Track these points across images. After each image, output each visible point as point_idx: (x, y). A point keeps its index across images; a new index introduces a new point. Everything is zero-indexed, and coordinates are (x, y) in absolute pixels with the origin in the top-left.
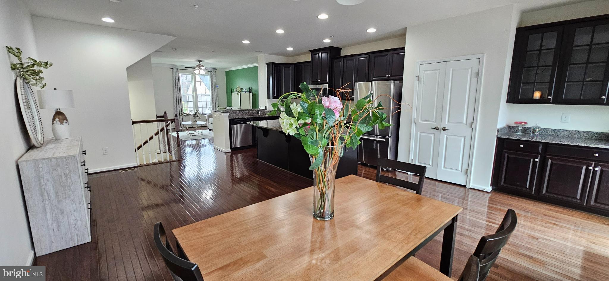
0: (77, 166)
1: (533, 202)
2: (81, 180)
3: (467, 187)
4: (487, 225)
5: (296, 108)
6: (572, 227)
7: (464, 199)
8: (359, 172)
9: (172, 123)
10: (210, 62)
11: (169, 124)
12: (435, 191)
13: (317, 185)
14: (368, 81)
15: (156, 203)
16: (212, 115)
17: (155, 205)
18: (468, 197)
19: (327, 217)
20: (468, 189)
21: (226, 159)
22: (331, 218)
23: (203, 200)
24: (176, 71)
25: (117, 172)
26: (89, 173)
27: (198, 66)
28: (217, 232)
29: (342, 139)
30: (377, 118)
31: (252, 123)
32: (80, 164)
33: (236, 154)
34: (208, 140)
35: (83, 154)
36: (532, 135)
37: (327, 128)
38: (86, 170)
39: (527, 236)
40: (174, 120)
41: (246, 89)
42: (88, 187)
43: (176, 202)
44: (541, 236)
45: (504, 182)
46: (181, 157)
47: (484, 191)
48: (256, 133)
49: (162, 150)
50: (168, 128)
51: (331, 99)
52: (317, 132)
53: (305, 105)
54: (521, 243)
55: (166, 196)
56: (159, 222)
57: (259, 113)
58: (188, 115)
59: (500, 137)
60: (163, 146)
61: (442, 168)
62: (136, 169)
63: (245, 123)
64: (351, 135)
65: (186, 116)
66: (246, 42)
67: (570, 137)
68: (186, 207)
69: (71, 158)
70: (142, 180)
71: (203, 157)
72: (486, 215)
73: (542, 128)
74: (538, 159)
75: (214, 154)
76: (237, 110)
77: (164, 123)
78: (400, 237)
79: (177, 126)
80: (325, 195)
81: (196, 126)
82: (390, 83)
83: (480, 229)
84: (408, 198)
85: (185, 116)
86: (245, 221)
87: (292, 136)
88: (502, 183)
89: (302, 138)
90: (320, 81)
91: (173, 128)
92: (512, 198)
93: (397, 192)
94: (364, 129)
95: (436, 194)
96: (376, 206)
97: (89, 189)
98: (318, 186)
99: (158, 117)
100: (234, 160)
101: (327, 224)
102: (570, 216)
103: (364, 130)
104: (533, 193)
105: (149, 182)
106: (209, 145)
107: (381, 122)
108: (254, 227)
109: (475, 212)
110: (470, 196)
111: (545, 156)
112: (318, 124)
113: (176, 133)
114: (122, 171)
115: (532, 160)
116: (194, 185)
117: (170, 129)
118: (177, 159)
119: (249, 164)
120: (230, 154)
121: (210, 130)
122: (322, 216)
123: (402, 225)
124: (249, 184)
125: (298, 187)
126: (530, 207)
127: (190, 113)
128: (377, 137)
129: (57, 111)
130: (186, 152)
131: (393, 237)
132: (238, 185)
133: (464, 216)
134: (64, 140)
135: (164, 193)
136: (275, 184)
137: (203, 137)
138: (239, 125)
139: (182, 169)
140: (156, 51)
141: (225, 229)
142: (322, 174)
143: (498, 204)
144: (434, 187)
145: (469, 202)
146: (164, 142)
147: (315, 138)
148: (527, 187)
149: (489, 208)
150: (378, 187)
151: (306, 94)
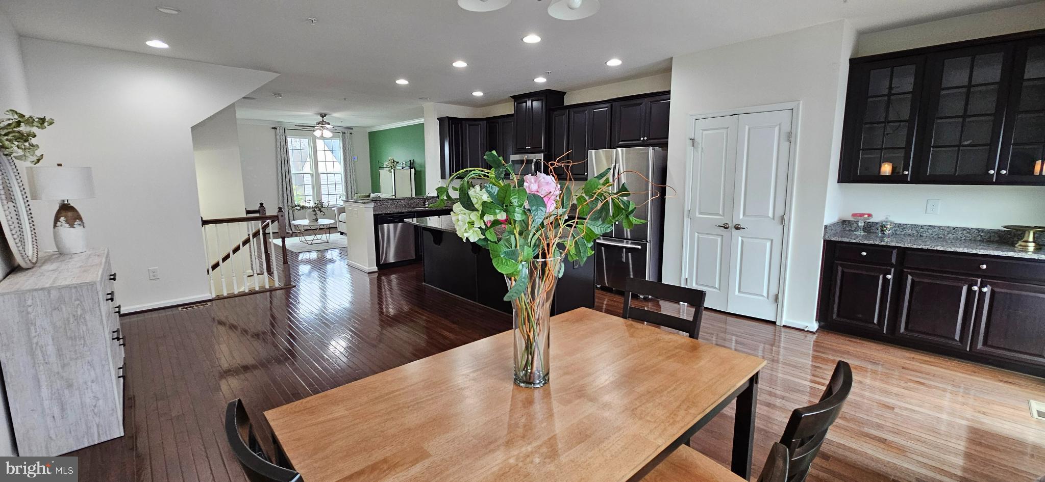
0: (97, 300)
1: (885, 347)
2: (106, 326)
3: (777, 324)
4: (811, 387)
5: (479, 195)
6: (949, 387)
7: (772, 345)
8: (598, 302)
9: (273, 222)
10: (341, 117)
11: (268, 224)
12: (725, 332)
13: (519, 327)
14: (610, 148)
15: (245, 363)
16: (344, 207)
17: (242, 367)
18: (780, 341)
19: (538, 382)
20: (779, 327)
21: (370, 284)
22: (544, 384)
23: (327, 357)
24: (281, 132)
25: (175, 311)
26: (121, 313)
27: (319, 123)
28: (343, 413)
29: (561, 246)
30: (620, 210)
31: (414, 221)
32: (102, 297)
33: (387, 275)
34: (339, 251)
35: (111, 279)
36: (880, 234)
37: (535, 228)
38: (116, 307)
39: (876, 404)
40: (277, 217)
41: (404, 162)
42: (118, 339)
43: (279, 362)
44: (898, 403)
45: (838, 315)
46: (290, 281)
47: (806, 330)
48: (421, 237)
49: (257, 269)
50: (267, 232)
51: (541, 178)
52: (517, 236)
53: (494, 189)
54: (866, 417)
55: (262, 350)
56: (237, 399)
57: (427, 203)
58: (303, 207)
59: (828, 239)
60: (259, 263)
61: (737, 293)
62: (209, 304)
63: (402, 221)
64: (576, 239)
65: (299, 210)
66: (402, 82)
67: (942, 238)
68: (296, 370)
69: (86, 287)
70: (221, 323)
71: (330, 281)
72: (810, 371)
73: (896, 224)
74: (890, 274)
75: (349, 276)
76: (388, 199)
77: (260, 222)
78: (660, 413)
79: (282, 227)
80: (534, 344)
81: (317, 227)
82: (647, 151)
83: (799, 395)
84: (676, 345)
85: (297, 209)
86: (393, 392)
87: (474, 243)
88: (835, 317)
89: (491, 247)
90: (529, 147)
91: (277, 231)
92: (851, 341)
93: (659, 336)
94: (598, 229)
95: (728, 336)
96: (621, 361)
97: (121, 342)
98: (521, 329)
99: (248, 212)
100: (384, 285)
101: (537, 394)
102: (945, 368)
103: (598, 231)
104: (885, 332)
105: (233, 327)
106: (339, 260)
107: (627, 217)
108: (410, 402)
109: (790, 366)
110: (782, 339)
111: (903, 270)
112: (517, 222)
113: (281, 239)
114: (184, 308)
115: (881, 277)
116: (311, 331)
117: (269, 233)
118: (283, 285)
119: (411, 292)
120: (376, 275)
121: (342, 233)
122: (529, 381)
123: (665, 393)
124: (409, 326)
125: (494, 329)
126: (880, 355)
127: (307, 205)
128: (627, 243)
129: (64, 204)
130: (300, 273)
131: (648, 413)
132: (389, 329)
133: (774, 373)
134: (76, 256)
135: (258, 345)
136: (453, 326)
137: (329, 246)
138: (391, 225)
139: (291, 303)
140: (243, 98)
141: (360, 408)
142: (526, 308)
143: (828, 352)
144: (723, 326)
145: (782, 351)
146: (260, 257)
147: (513, 245)
148: (875, 321)
149: (815, 358)
150: (626, 328)
151: (495, 171)
